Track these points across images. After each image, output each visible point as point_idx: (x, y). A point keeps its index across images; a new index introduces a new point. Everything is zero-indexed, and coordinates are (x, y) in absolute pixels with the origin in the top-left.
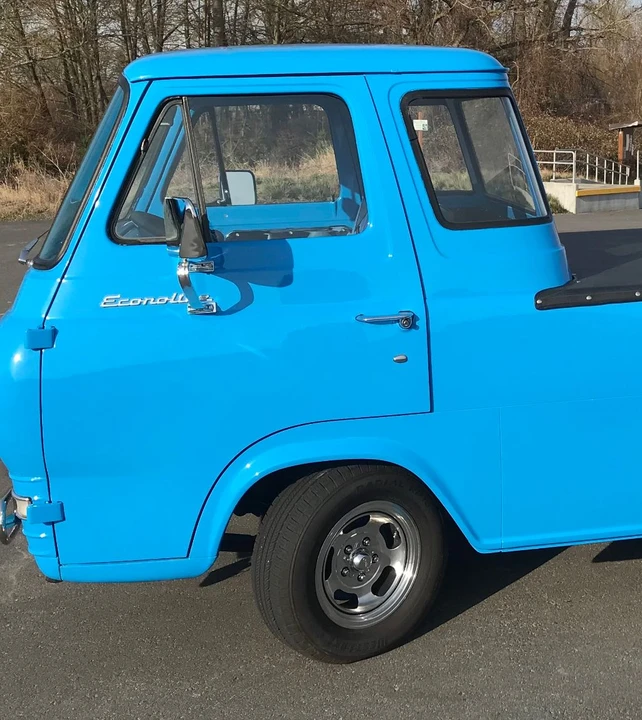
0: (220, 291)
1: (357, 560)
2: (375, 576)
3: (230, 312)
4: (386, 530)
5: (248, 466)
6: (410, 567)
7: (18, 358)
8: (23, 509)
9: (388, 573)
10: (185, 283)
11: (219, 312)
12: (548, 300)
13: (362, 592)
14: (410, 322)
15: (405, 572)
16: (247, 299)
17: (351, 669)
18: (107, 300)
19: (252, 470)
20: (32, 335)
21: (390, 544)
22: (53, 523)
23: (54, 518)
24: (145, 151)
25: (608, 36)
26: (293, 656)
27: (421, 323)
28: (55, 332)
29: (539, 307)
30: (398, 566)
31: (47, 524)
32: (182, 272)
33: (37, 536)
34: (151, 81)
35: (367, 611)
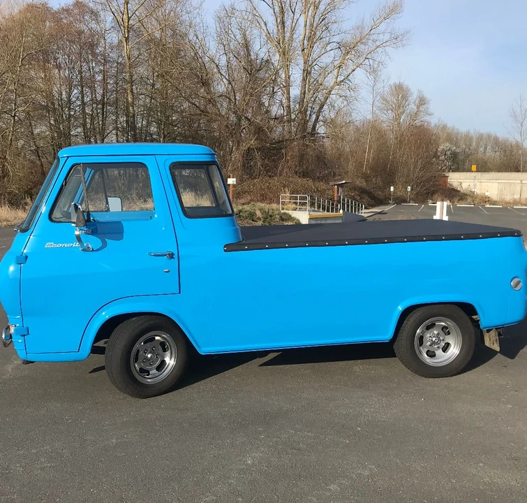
0: (93, 242)
1: (149, 356)
2: (158, 363)
3: (97, 250)
4: (162, 344)
5: (104, 313)
6: (173, 359)
7: (12, 268)
8: (12, 330)
9: (163, 362)
10: (78, 238)
11: (93, 250)
12: (229, 248)
13: (151, 369)
14: (171, 256)
15: (170, 361)
16: (104, 245)
17: (145, 400)
18: (48, 245)
19: (105, 315)
20: (17, 257)
21: (165, 350)
22: (24, 336)
23: (25, 333)
24: (65, 185)
26: (122, 395)
27: (176, 256)
28: (27, 257)
29: (225, 251)
30: (167, 359)
31: (22, 336)
32: (77, 233)
33: (18, 341)
34: (68, 157)
35: (154, 378)
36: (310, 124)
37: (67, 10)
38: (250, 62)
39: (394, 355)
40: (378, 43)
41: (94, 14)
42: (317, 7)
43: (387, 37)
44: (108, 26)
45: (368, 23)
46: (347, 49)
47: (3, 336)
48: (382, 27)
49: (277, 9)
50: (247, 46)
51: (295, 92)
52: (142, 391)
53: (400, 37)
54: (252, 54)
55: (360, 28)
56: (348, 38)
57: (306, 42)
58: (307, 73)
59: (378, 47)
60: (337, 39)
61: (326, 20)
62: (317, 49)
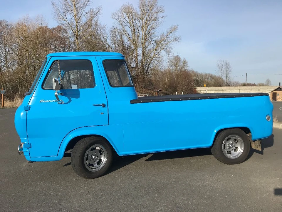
0: (64, 99)
1: (93, 157)
2: (98, 161)
3: (66, 103)
4: (100, 151)
5: (70, 136)
6: (105, 158)
7: (22, 114)
8: (22, 146)
9: (100, 160)
10: (56, 96)
11: (64, 103)
12: (133, 102)
13: (95, 164)
14: (104, 106)
15: (104, 160)
16: (70, 101)
17: (92, 180)
19: (71, 137)
20: (25, 107)
21: (101, 154)
22: (29, 148)
23: (29, 147)
24: (50, 71)
25: (155, 74)
26: (80, 178)
27: (106, 106)
28: (30, 107)
29: (131, 103)
30: (102, 159)
31: (28, 148)
32: (56, 94)
33: (26, 151)
34: (52, 57)
35: (95, 168)
36: (146, 70)
37: (55, 29)
38: (124, 47)
39: (211, 154)
40: (169, 41)
41: (65, 30)
42: (147, 28)
43: (172, 39)
44: (70, 35)
45: (166, 33)
46: (158, 43)
47: (19, 149)
48: (171, 35)
49: (132, 29)
50: (122, 41)
51: (140, 58)
52: (90, 175)
53: (177, 39)
54: (124, 44)
55: (163, 35)
56: (159, 39)
57: (143, 41)
58: (144, 52)
59: (169, 42)
60: (154, 39)
61: (150, 33)
62: (147, 43)
